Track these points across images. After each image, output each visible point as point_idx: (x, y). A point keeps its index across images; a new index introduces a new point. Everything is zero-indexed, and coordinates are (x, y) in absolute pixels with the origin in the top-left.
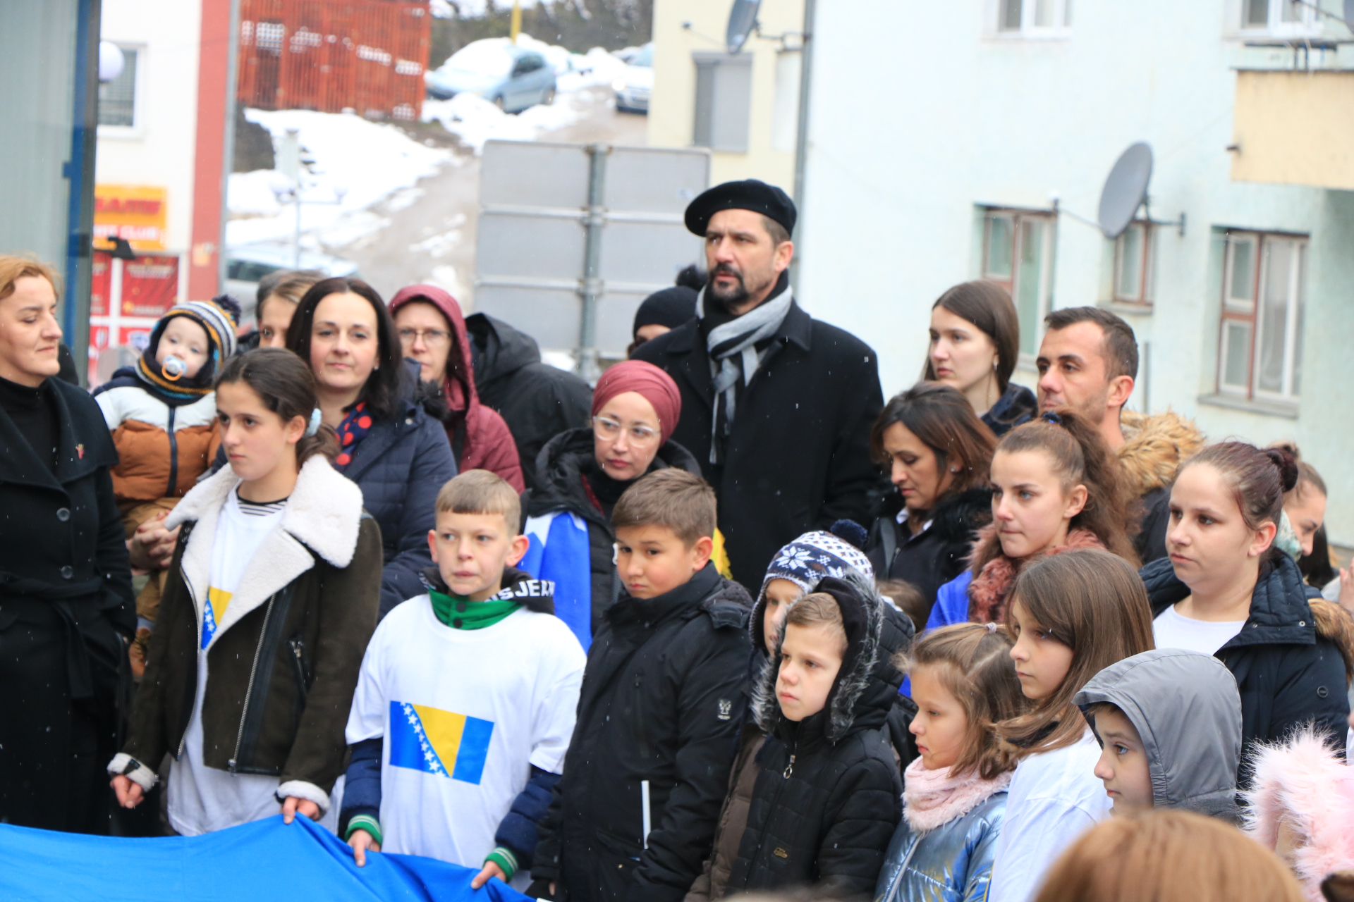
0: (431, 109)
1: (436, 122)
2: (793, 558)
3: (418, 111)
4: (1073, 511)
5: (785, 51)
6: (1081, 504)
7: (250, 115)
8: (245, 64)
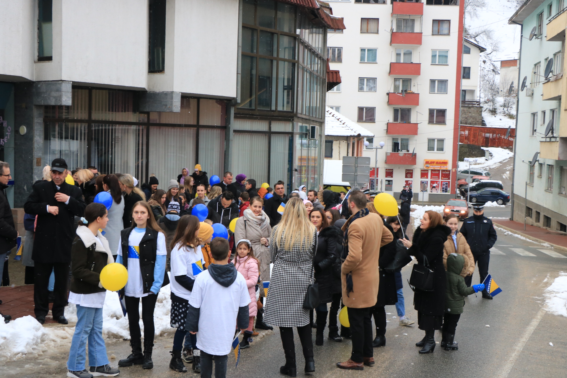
7: (482, 148)
8: (483, 140)
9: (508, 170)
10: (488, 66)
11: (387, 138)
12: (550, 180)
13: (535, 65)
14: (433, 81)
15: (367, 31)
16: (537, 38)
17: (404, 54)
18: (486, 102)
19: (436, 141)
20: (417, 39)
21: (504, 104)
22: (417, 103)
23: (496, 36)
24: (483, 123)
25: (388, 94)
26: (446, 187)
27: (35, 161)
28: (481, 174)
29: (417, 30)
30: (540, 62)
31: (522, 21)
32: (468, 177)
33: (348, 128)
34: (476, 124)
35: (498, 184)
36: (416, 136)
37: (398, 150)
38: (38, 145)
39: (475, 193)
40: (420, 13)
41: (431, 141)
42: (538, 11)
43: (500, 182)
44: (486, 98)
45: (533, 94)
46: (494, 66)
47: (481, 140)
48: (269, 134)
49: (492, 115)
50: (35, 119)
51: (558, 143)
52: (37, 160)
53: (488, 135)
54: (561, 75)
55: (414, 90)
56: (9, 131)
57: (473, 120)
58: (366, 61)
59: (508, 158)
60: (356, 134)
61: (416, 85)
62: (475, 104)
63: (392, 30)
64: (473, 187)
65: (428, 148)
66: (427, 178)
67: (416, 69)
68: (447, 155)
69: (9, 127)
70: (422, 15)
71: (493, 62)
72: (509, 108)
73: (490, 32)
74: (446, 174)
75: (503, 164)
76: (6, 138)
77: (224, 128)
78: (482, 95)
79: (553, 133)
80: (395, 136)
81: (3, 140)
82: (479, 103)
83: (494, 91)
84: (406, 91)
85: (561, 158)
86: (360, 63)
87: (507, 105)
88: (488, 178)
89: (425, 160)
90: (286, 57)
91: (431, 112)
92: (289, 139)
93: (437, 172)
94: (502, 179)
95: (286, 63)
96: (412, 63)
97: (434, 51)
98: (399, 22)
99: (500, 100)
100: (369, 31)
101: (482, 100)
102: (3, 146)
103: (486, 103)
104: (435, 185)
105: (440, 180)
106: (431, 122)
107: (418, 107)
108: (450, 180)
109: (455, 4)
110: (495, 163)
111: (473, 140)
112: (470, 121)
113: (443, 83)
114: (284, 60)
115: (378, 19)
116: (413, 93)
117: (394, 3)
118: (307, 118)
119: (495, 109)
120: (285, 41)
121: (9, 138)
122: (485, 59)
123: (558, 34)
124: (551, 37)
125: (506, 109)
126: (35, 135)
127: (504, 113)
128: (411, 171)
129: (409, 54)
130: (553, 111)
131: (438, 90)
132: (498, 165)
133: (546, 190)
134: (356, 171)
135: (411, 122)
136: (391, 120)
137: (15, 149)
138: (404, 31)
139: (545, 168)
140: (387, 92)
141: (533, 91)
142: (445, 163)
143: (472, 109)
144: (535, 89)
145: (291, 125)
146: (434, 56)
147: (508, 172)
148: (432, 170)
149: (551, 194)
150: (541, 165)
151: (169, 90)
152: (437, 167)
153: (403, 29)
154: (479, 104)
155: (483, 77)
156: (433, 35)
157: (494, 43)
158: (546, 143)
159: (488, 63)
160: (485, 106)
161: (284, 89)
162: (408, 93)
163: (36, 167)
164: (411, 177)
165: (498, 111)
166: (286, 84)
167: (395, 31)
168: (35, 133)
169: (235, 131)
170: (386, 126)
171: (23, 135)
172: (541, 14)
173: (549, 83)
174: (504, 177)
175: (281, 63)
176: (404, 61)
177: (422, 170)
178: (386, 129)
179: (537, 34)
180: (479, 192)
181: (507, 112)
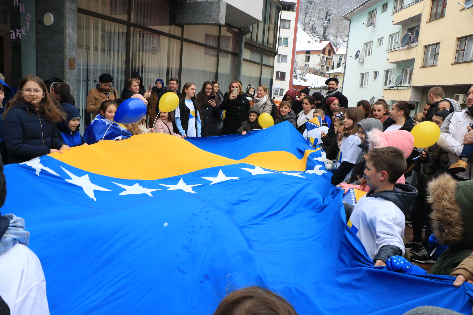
2: (338, 115)
4: (385, 113)
5: (340, 89)
6: (386, 112)
19: (279, 90)
21: (301, 73)
27: (67, 62)
38: (71, 41)
42: (370, 10)
50: (67, 3)
52: (70, 62)
56: (28, 20)
69: (28, 14)
72: (303, 76)
76: (24, 29)
77: (236, 55)
81: (20, 30)
99: (298, 71)
102: (20, 40)
109: (293, 10)
119: (296, 76)
121: (28, 29)
125: (302, 76)
126: (67, 26)
127: (301, 78)
137: (37, 46)
163: (69, 70)
165: (298, 77)
168: (67, 24)
171: (49, 27)
179: (372, 23)
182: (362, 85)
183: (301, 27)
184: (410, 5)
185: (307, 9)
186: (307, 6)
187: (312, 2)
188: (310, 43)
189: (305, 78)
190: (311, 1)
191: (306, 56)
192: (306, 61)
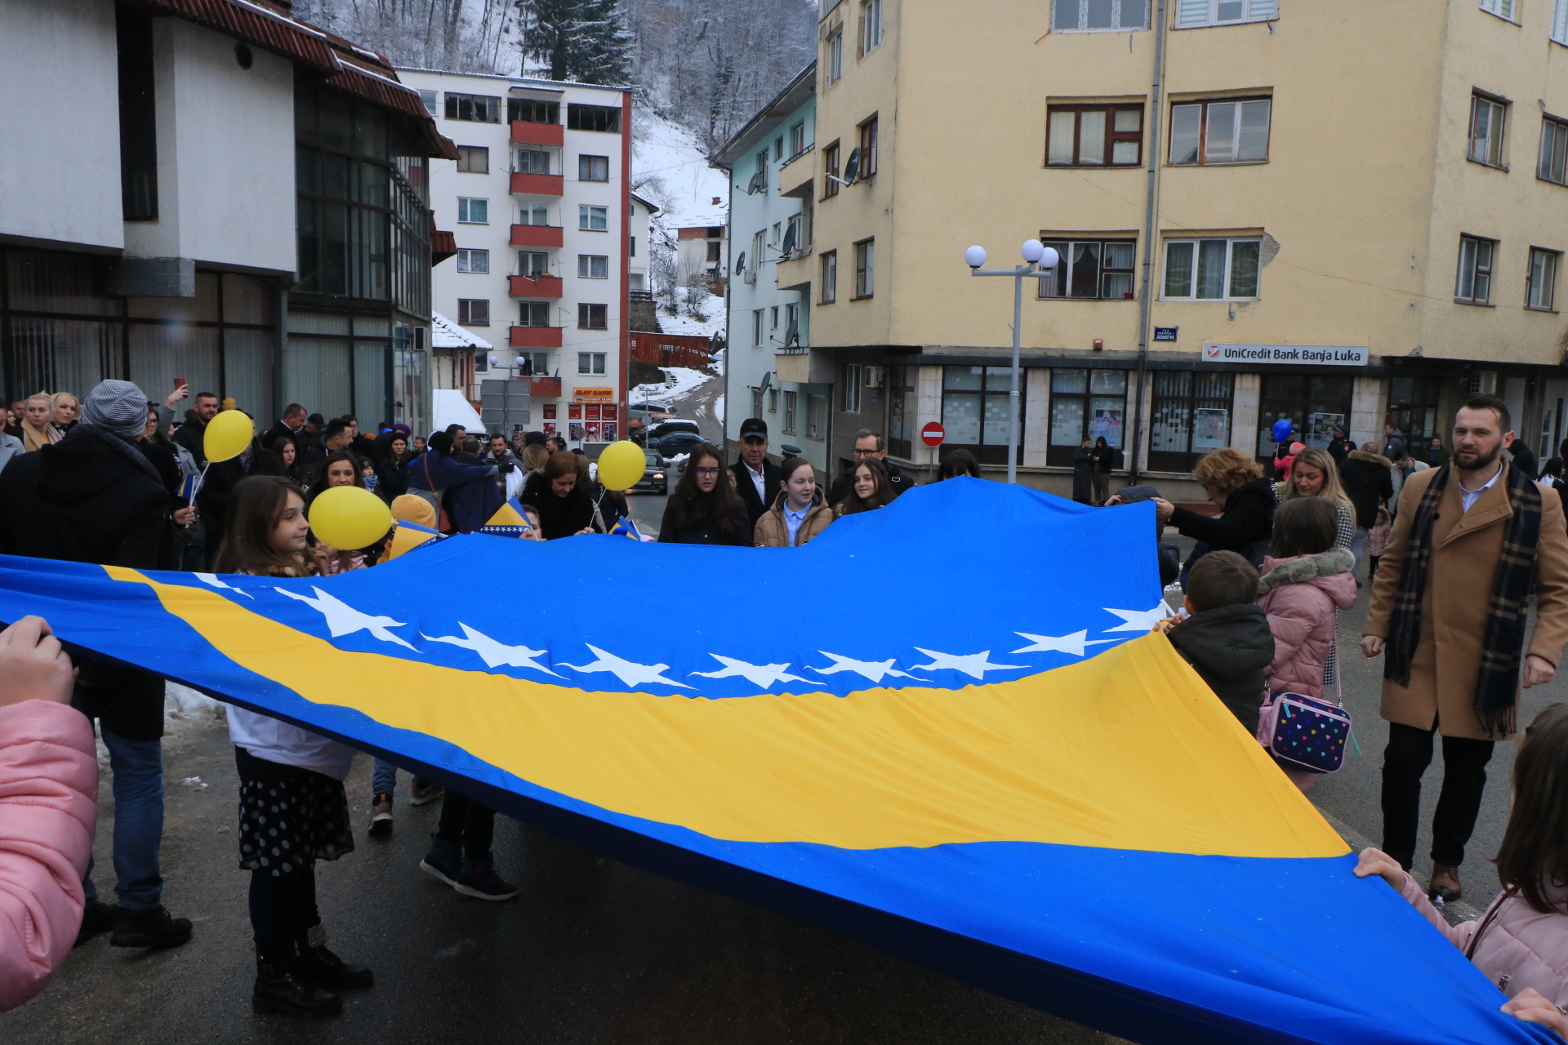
0: (709, 365)
1: (711, 368)
3: (706, 366)
7: (660, 368)
8: (660, 356)
9: (704, 404)
10: (658, 238)
11: (511, 352)
12: (790, 416)
13: (757, 234)
14: (582, 258)
15: (469, 169)
16: (759, 190)
17: (534, 212)
18: (659, 295)
19: (592, 356)
20: (555, 186)
21: (689, 297)
22: (560, 295)
23: (668, 187)
24: (657, 328)
25: (509, 278)
26: (610, 431)
28: (662, 410)
29: (554, 170)
30: (766, 230)
31: (731, 164)
32: (644, 415)
33: (452, 334)
34: (646, 330)
35: (691, 425)
36: (559, 348)
37: (530, 373)
39: (656, 441)
40: (559, 142)
41: (584, 356)
42: (759, 148)
43: (694, 422)
44: (660, 288)
45: (755, 280)
46: (667, 237)
47: (657, 356)
48: (350, 341)
49: (671, 315)
51: (808, 357)
53: (667, 347)
54: (809, 250)
55: (553, 271)
57: (641, 323)
58: (469, 220)
59: (700, 383)
60: (467, 345)
61: (556, 264)
62: (643, 297)
63: (512, 168)
64: (653, 430)
65: (580, 368)
66: (580, 418)
67: (555, 237)
68: (611, 379)
70: (563, 145)
71: (665, 231)
72: (696, 305)
73: (659, 181)
74: (610, 411)
75: (694, 393)
77: (271, 328)
78: (654, 284)
79: (797, 341)
80: (525, 348)
82: (650, 295)
83: (671, 275)
84: (540, 273)
85: (813, 381)
86: (459, 223)
87: (693, 299)
88: (675, 416)
89: (575, 388)
90: (373, 203)
91: (583, 308)
92: (385, 350)
93: (596, 408)
94: (695, 417)
95: (373, 214)
96: (548, 226)
97: (582, 207)
98: (523, 155)
99: (682, 291)
100: (472, 168)
101: (655, 291)
103: (661, 296)
104: (593, 429)
105: (601, 421)
106: (582, 325)
107: (561, 300)
108: (617, 421)
109: (615, 130)
110: (682, 393)
111: (644, 356)
112: (637, 324)
113: (600, 261)
114: (370, 208)
115: (486, 149)
116: (552, 277)
117: (514, 122)
118: (410, 312)
119: (675, 306)
120: (370, 174)
122: (652, 225)
123: (801, 187)
124: (789, 190)
125: (691, 306)
127: (689, 312)
128: (553, 408)
129: (541, 212)
130: (790, 307)
131: (592, 273)
132: (686, 396)
133: (783, 432)
134: (506, 405)
135: (551, 326)
136: (517, 324)
138: (533, 171)
139: (781, 399)
140: (508, 274)
141: (755, 275)
142: (608, 393)
143: (640, 305)
144: (758, 272)
145: (387, 324)
146: (583, 218)
147: (703, 407)
148: (587, 405)
149: (793, 437)
150: (773, 393)
151: (170, 254)
152: (595, 400)
153: (531, 170)
154: (651, 298)
155: (653, 253)
156: (580, 180)
157: (666, 201)
158: (787, 357)
159: (658, 231)
160: (660, 301)
161: (371, 261)
162: (544, 277)
164: (554, 417)
165: (680, 309)
166: (373, 252)
167: (516, 170)
169: (292, 335)
170: (508, 332)
172: (764, 153)
173: (788, 263)
174: (698, 414)
175: (365, 213)
176: (534, 222)
177: (570, 406)
178: (508, 337)
179: (759, 185)
180: (663, 438)
181: (693, 311)
182: (757, 343)
183: (701, 151)
184: (810, 148)
185: (717, 94)
186: (714, 86)
187: (730, 74)
188: (720, 205)
189: (703, 311)
190: (727, 73)
191: (709, 244)
192: (709, 259)
